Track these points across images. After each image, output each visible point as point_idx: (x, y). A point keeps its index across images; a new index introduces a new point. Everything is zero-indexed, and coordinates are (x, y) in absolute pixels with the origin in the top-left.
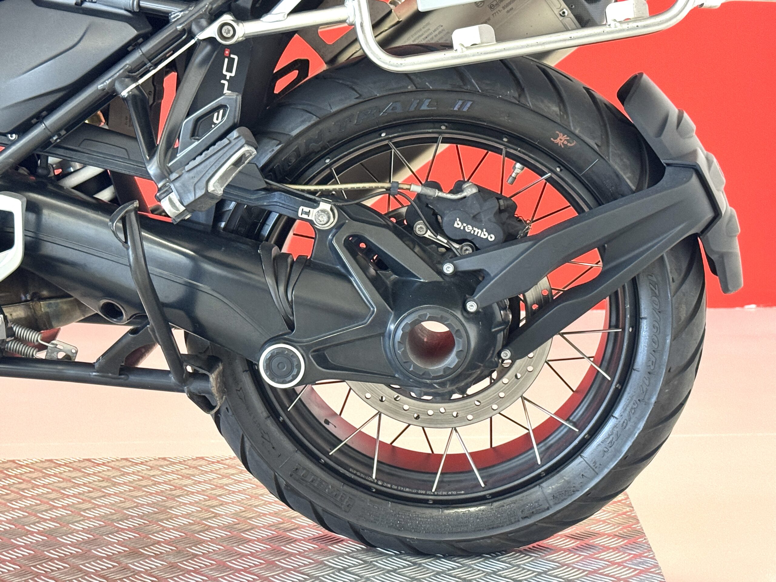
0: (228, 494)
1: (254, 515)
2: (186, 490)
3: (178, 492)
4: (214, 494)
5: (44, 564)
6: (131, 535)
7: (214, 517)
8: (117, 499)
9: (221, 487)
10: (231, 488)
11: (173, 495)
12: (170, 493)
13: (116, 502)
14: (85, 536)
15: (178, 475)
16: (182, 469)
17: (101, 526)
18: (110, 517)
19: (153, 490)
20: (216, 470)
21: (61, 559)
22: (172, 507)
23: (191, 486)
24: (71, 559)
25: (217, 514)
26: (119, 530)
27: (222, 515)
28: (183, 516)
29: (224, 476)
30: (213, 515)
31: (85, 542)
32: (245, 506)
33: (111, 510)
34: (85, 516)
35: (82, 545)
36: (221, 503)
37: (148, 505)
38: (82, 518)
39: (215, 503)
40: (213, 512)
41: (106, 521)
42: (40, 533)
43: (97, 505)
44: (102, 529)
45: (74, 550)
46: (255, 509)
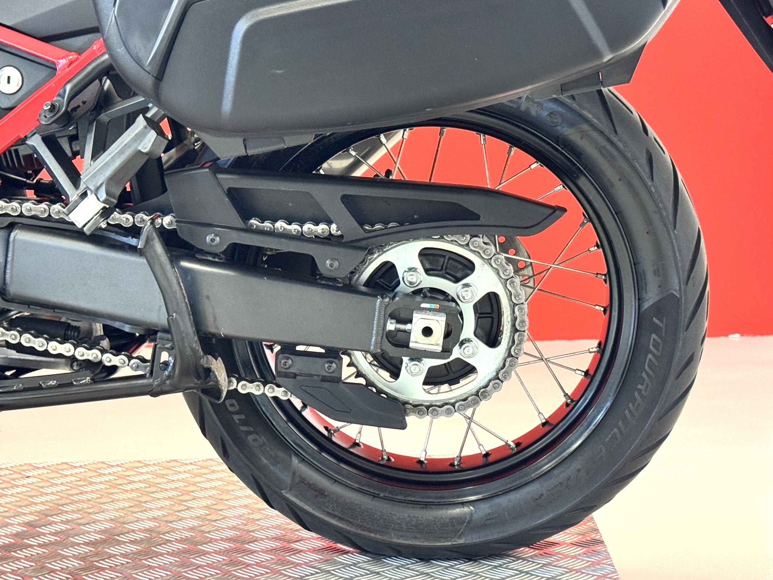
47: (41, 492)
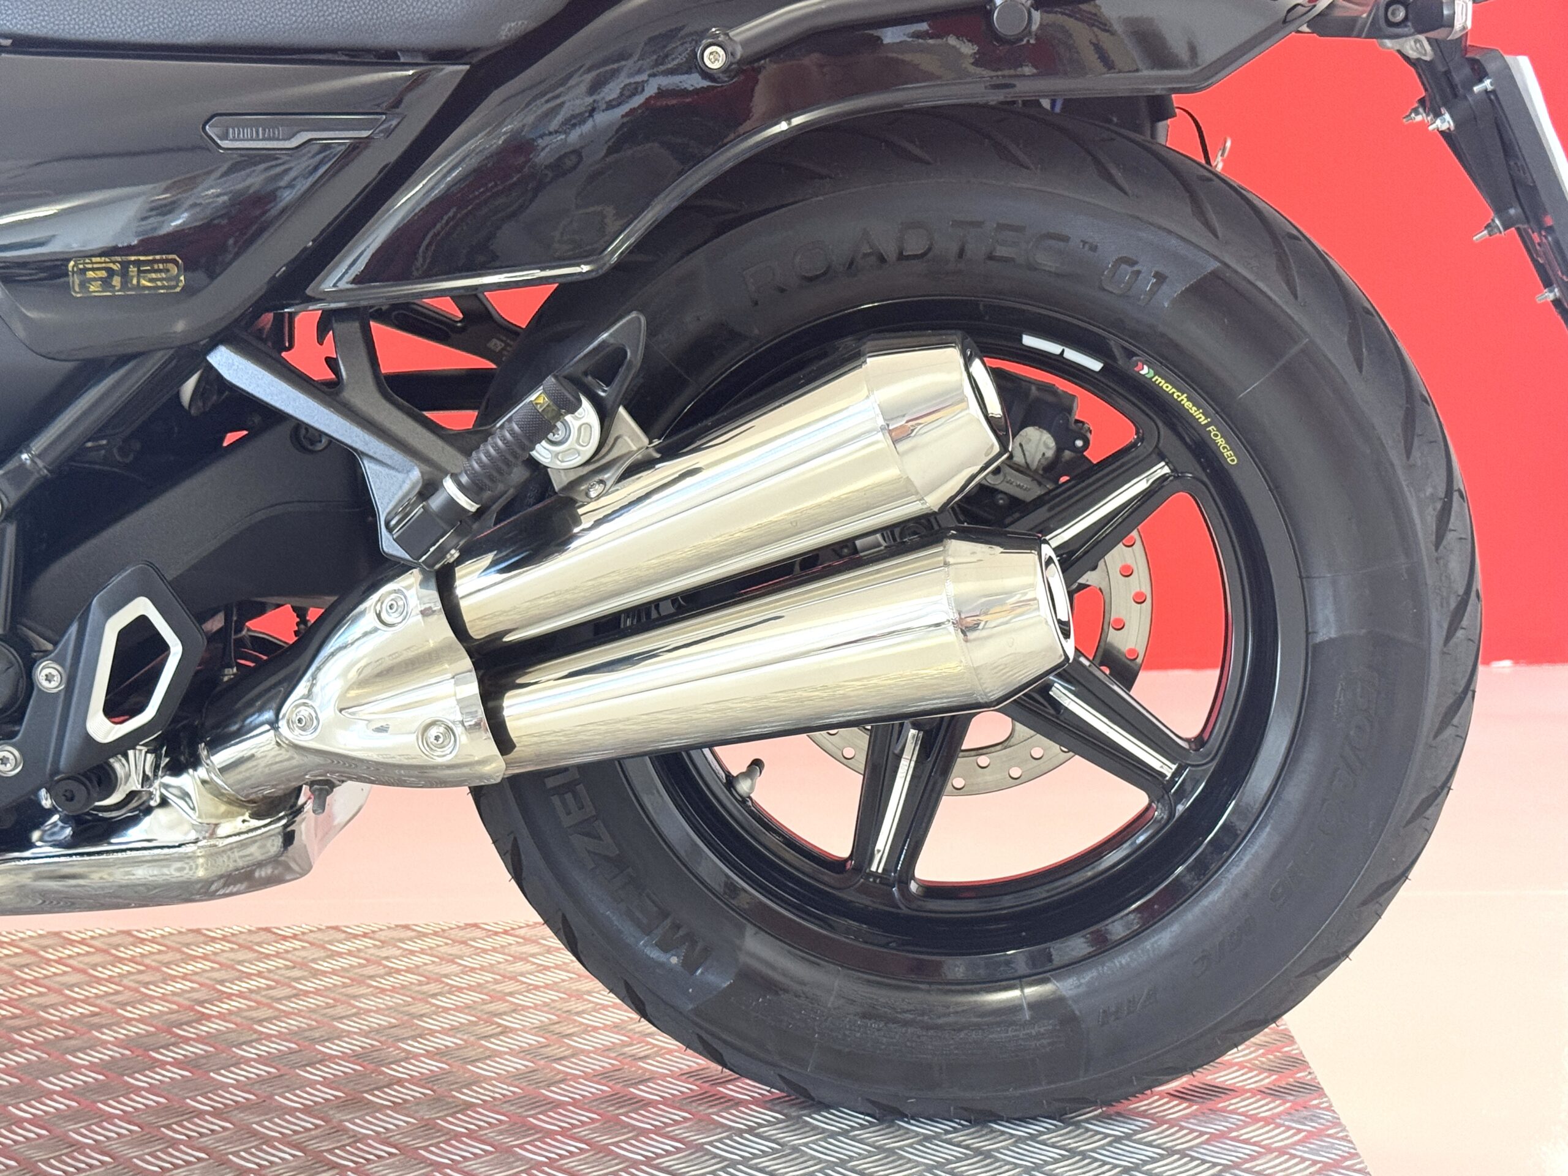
0: (527, 991)
1: (576, 1029)
2: (448, 984)
3: (433, 988)
4: (500, 992)
5: (185, 1123)
6: (349, 1068)
7: (501, 1033)
8: (320, 1001)
9: (511, 979)
10: (532, 980)
11: (424, 993)
12: (418, 988)
13: (318, 1006)
14: (263, 1070)
15: (432, 955)
16: (438, 946)
17: (292, 1052)
18: (307, 1034)
19: (387, 983)
20: (502, 946)
21: (216, 1113)
22: (422, 1015)
23: (456, 975)
24: (236, 1112)
25: (506, 1027)
26: (325, 1059)
27: (517, 1030)
28: (444, 1032)
29: (517, 958)
30: (499, 1029)
31: (261, 1080)
32: (559, 1013)
33: (310, 1022)
34: (262, 1033)
35: (257, 1086)
36: (512, 1007)
37: (378, 1011)
38: (255, 1036)
39: (502, 1007)
40: (500, 1025)
41: (300, 1042)
42: (177, 1063)
43: (284, 1011)
44: (293, 1057)
45: (241, 1096)
46: (576, 1018)
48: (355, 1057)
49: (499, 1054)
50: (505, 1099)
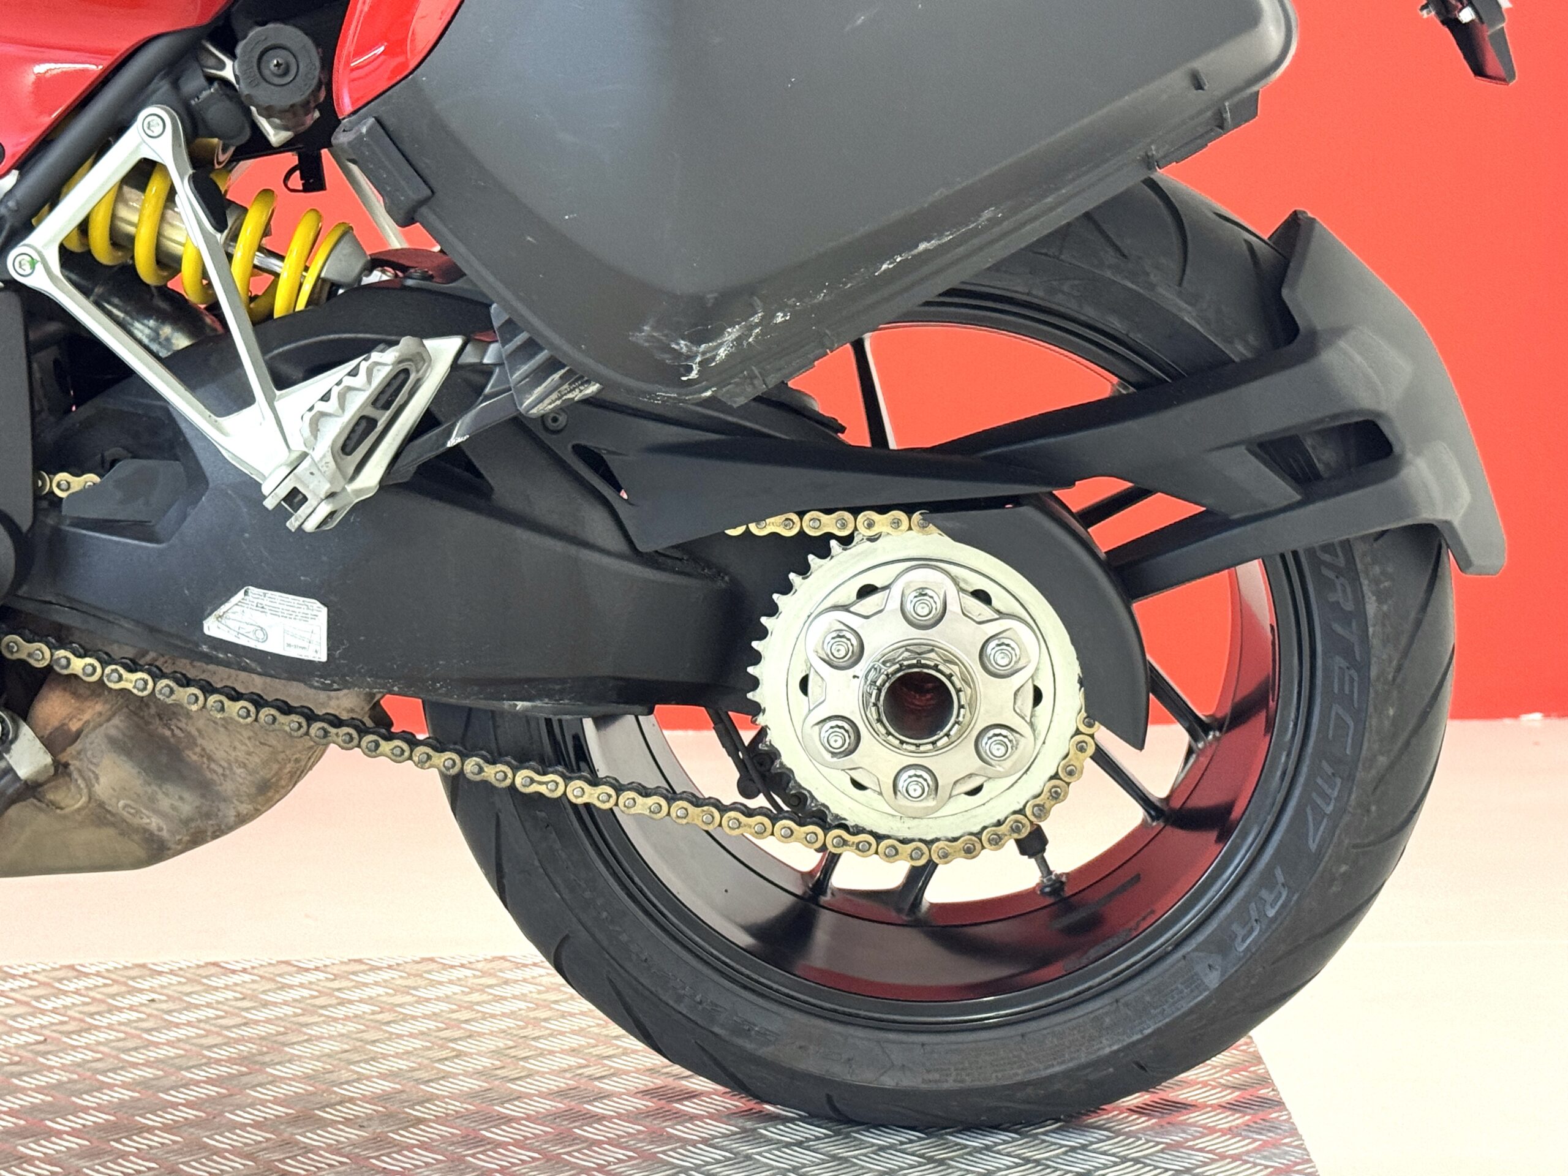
47: (166, 1020)
48: (307, 1078)
49: (455, 1076)
50: (458, 1115)
